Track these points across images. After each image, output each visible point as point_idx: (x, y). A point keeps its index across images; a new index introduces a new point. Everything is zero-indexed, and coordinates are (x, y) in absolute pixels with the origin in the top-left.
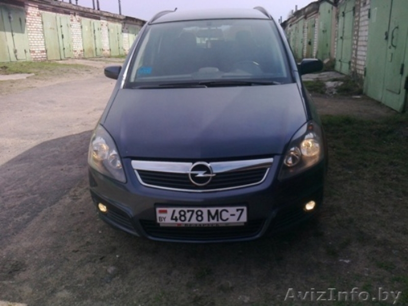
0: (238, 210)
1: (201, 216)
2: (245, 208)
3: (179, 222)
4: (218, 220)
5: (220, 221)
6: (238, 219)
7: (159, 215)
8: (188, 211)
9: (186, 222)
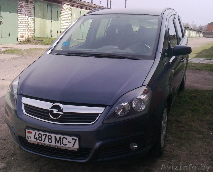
0: (73, 139)
1: (51, 139)
2: (77, 139)
3: (38, 141)
4: (61, 144)
5: (62, 145)
6: (73, 146)
7: (27, 134)
8: (44, 135)
9: (42, 142)
